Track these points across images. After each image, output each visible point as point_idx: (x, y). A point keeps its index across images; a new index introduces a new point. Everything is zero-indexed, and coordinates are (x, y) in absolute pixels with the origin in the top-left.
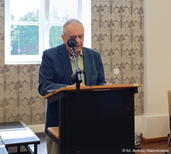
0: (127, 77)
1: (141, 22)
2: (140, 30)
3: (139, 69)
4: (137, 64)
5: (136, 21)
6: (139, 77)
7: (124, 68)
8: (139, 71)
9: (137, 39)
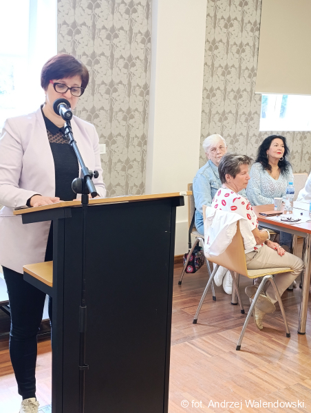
0: (119, 160)
1: (146, 59)
2: (144, 74)
3: (140, 145)
4: (136, 136)
5: (138, 57)
6: (139, 159)
7: (114, 142)
8: (139, 149)
9: (138, 91)
